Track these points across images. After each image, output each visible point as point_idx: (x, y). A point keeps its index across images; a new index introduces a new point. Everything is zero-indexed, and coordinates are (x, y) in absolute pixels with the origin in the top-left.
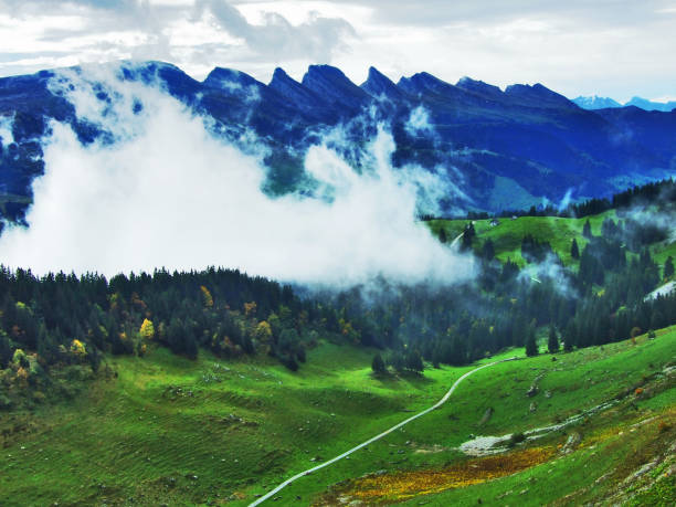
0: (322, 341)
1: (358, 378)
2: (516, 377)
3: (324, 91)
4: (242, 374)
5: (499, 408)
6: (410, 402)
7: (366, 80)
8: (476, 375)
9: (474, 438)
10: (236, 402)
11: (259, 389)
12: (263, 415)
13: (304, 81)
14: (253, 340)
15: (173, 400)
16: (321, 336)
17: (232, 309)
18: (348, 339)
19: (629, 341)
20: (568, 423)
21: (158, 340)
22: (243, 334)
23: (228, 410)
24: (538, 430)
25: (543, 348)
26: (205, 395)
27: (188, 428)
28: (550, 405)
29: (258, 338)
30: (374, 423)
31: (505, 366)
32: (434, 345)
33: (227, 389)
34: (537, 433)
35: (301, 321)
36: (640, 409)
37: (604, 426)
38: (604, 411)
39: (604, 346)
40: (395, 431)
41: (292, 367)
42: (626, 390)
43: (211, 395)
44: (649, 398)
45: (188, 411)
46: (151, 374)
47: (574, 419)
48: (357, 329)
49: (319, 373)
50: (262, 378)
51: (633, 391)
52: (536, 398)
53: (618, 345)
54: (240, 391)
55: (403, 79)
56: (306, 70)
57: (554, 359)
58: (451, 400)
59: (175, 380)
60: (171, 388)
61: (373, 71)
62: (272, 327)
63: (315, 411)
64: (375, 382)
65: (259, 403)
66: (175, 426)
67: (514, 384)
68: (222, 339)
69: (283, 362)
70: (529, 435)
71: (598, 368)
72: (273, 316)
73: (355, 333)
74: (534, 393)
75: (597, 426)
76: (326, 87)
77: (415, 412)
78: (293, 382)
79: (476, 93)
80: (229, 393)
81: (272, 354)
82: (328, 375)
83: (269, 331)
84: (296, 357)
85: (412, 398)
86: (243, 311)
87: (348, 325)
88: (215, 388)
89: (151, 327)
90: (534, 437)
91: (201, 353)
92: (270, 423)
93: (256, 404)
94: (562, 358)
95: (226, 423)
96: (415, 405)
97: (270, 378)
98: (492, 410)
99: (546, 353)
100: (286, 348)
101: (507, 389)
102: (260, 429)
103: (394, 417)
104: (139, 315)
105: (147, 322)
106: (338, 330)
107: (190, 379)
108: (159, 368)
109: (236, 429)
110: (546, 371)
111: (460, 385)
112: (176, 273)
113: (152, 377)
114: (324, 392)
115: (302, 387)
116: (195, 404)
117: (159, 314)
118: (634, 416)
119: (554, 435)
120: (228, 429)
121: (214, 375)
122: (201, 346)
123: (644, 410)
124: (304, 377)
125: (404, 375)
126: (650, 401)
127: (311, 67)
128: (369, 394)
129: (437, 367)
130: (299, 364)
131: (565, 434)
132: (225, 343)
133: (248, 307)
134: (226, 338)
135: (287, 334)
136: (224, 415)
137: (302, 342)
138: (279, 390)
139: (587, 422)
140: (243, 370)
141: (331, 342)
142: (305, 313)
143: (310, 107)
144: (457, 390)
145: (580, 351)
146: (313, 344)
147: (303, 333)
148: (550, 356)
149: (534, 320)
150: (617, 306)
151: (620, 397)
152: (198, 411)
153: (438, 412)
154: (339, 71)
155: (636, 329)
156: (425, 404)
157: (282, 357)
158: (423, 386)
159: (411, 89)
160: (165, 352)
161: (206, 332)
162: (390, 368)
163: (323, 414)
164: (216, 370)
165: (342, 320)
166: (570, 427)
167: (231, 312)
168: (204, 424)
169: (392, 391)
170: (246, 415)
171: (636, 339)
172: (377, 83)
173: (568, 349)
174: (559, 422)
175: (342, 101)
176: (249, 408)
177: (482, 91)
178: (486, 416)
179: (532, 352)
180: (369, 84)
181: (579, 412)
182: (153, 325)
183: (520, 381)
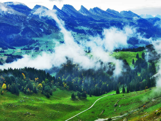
0: (58, 89)
1: (67, 100)
2: (112, 100)
3: (68, 12)
4: (32, 99)
5: (106, 110)
6: (82, 107)
7: (80, 9)
8: (101, 99)
9: (98, 119)
10: (29, 108)
11: (37, 104)
12: (37, 112)
13: (62, 9)
14: (37, 89)
15: (10, 108)
16: (57, 88)
17: (31, 79)
18: (66, 88)
19: (144, 90)
20: (124, 115)
21: (7, 89)
22: (34, 87)
23: (27, 111)
24: (115, 117)
25: (121, 91)
26: (20, 106)
27: (14, 116)
28: (120, 110)
29: (38, 88)
30: (70, 114)
31: (110, 97)
32: (90, 90)
33: (27, 104)
34: (115, 118)
35: (51, 83)
36: (144, 112)
37: (134, 117)
38: (134, 112)
39: (137, 92)
40: (76, 117)
41: (48, 97)
42: (141, 106)
43: (22, 106)
44: (147, 108)
45: (14, 111)
46: (4, 100)
47: (126, 114)
48: (68, 86)
49: (56, 99)
50: (38, 100)
51: (143, 106)
52: (117, 107)
53: (141, 91)
54: (31, 105)
55: (91, 9)
56: (63, 6)
57: (123, 95)
58: (93, 107)
59: (11, 102)
60: (10, 104)
61: (82, 6)
62: (43, 85)
63: (53, 111)
64: (72, 101)
65: (36, 108)
66: (10, 116)
67: (111, 102)
68: (27, 89)
69: (45, 95)
70: (113, 119)
71: (134, 99)
72: (43, 82)
73: (67, 86)
74: (116, 106)
75: (132, 116)
76: (68, 11)
77: (82, 110)
78: (48, 102)
79: (111, 13)
80: (28, 105)
81: (42, 93)
82: (59, 99)
83: (42, 86)
84: (49, 94)
85: (82, 106)
86: (35, 80)
87: (66, 84)
88: (24, 104)
89: (6, 86)
90: (114, 119)
91: (21, 93)
92: (39, 114)
93: (35, 109)
94: (126, 95)
95: (26, 115)
96: (83, 108)
97: (41, 100)
98: (104, 110)
99: (122, 93)
100: (47, 91)
101: (109, 104)
102: (36, 116)
103: (76, 112)
104: (2, 82)
105: (4, 84)
106: (63, 86)
107: (16, 101)
108: (7, 98)
109: (28, 116)
110: (120, 99)
111: (96, 102)
112: (15, 69)
113: (5, 101)
114: (56, 105)
115: (50, 103)
116: (17, 109)
117: (8, 82)
118: (142, 114)
119: (120, 119)
120: (26, 117)
121: (23, 100)
122: (21, 91)
123: (145, 112)
124: (51, 100)
125: (81, 99)
126: (147, 109)
127: (64, 5)
128: (70, 105)
129: (91, 96)
130: (50, 96)
131: (123, 119)
132: (28, 90)
133: (36, 79)
134: (28, 89)
135: (47, 87)
136: (26, 112)
137: (51, 89)
138: (43, 104)
139: (129, 115)
140: (33, 98)
141: (60, 89)
142: (53, 81)
143: (64, 17)
144: (95, 104)
145: (131, 93)
146: (55, 90)
147: (52, 87)
148: (122, 94)
149: (120, 83)
150: (143, 79)
151: (139, 108)
152: (17, 111)
153: (89, 110)
154: (72, 6)
155: (146, 87)
156: (86, 108)
157: (46, 94)
158: (86, 102)
159: (93, 12)
160: (9, 93)
161: (22, 87)
162: (77, 97)
163: (55, 111)
164: (24, 98)
165: (64, 83)
166: (124, 116)
167: (31, 81)
168: (19, 115)
169: (76, 104)
170: (32, 112)
171: (146, 90)
172: (83, 10)
173: (128, 92)
174: (122, 115)
175: (73, 15)
176: (33, 110)
177: (113, 13)
178: (102, 112)
179: (118, 92)
180: (81, 10)
181: (127, 112)
182: (6, 85)
183: (113, 102)
